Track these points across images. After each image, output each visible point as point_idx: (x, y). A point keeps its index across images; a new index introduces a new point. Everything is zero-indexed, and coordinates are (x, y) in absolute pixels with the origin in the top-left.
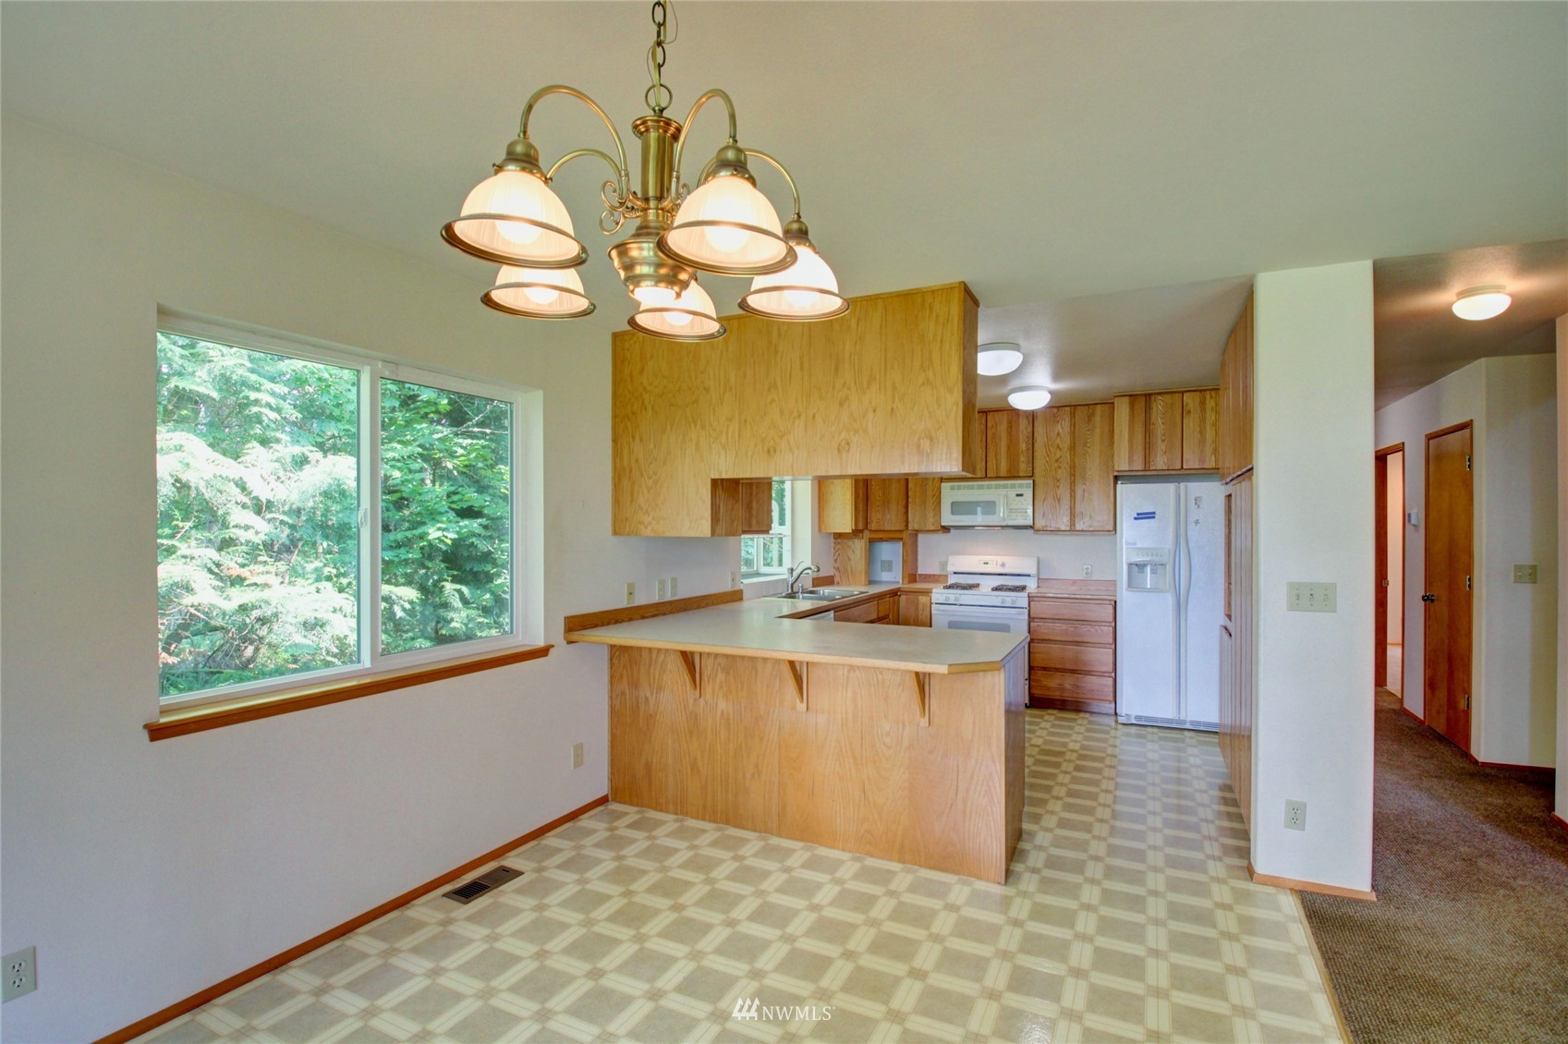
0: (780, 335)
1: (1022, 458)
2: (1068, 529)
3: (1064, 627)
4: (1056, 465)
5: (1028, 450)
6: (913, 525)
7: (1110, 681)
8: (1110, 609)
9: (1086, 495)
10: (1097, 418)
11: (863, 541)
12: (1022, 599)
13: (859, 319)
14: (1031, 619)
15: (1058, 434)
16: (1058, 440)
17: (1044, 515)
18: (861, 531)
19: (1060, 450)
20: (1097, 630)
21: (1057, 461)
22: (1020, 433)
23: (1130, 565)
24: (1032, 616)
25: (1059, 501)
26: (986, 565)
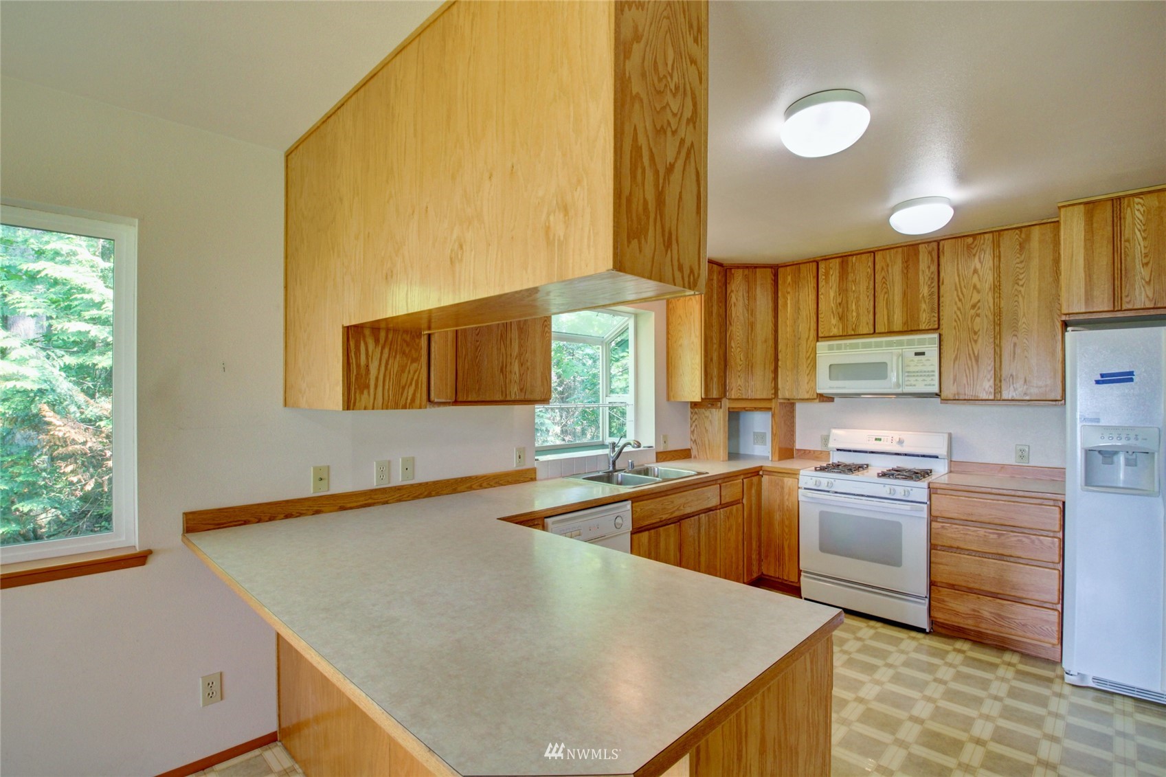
1: (923, 306)
2: (991, 397)
3: (982, 532)
4: (973, 312)
5: (931, 294)
6: (784, 393)
7: (1054, 616)
8: (1056, 512)
9: (1018, 351)
10: (1035, 243)
11: (722, 410)
12: (919, 490)
14: (932, 518)
15: (975, 271)
16: (975, 279)
17: (955, 380)
18: (719, 400)
19: (978, 292)
20: (1033, 542)
21: (974, 307)
22: (920, 273)
23: (1088, 452)
24: (934, 513)
25: (977, 360)
26: (878, 442)
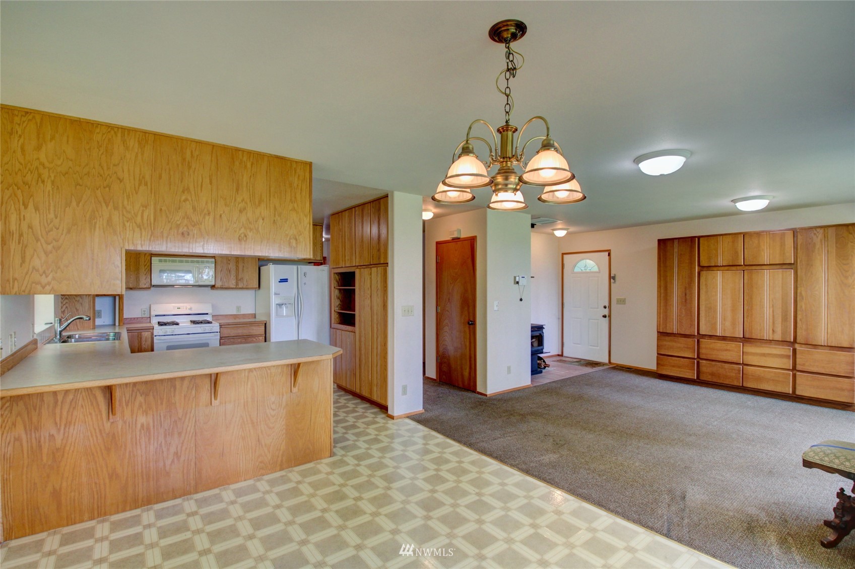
0: (192, 156)
2: (235, 287)
3: (239, 340)
8: (263, 328)
9: (245, 269)
12: (216, 328)
13: (252, 164)
14: (221, 338)
17: (221, 279)
20: (256, 339)
23: (277, 305)
25: (230, 272)
26: (179, 309)
